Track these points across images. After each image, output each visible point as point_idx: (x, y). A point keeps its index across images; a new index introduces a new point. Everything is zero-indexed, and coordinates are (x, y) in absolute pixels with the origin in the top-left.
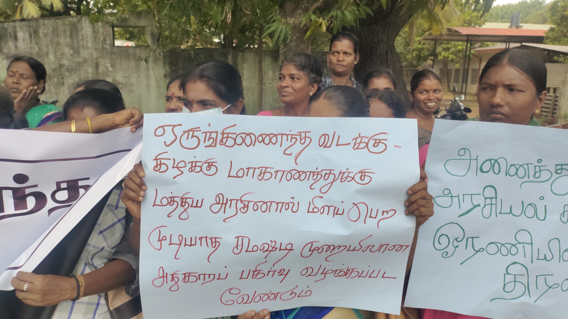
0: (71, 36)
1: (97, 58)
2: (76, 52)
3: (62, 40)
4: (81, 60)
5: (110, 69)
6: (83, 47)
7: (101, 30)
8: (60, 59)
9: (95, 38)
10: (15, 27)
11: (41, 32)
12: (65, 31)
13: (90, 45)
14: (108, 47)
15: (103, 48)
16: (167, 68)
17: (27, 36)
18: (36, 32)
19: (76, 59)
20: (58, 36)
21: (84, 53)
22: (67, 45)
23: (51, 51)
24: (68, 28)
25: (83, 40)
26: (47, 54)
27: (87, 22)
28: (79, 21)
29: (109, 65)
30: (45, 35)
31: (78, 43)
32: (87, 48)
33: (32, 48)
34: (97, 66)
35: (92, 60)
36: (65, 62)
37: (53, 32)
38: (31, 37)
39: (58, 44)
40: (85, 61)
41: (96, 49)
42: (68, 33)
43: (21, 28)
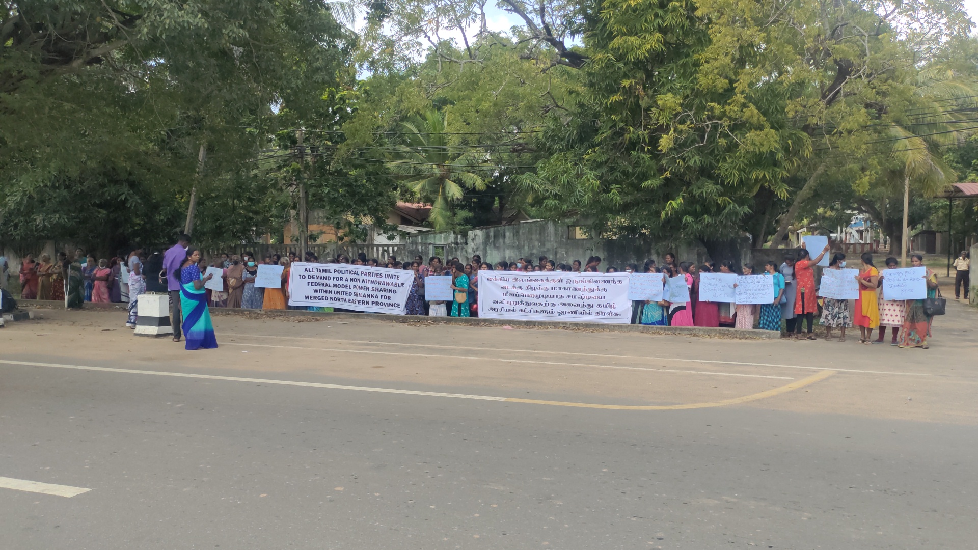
0: (540, 234)
1: (556, 248)
2: (543, 244)
3: (534, 237)
4: (545, 250)
5: (565, 255)
6: (548, 240)
7: (560, 228)
8: (532, 250)
9: (556, 234)
10: (504, 229)
11: (521, 232)
12: (536, 230)
13: (552, 239)
14: (564, 240)
15: (561, 240)
16: (606, 253)
17: (512, 235)
18: (518, 232)
19: (542, 249)
20: (532, 234)
21: (548, 245)
22: (537, 240)
23: (526, 244)
24: (539, 228)
25: (548, 236)
26: (524, 246)
27: (551, 223)
28: (546, 223)
29: (564, 253)
30: (523, 234)
31: (545, 238)
32: (550, 242)
33: (514, 243)
34: (556, 253)
35: (553, 250)
36: (535, 251)
37: (528, 232)
38: (514, 235)
39: (531, 239)
40: (548, 250)
41: (556, 242)
42: (538, 232)
43: (509, 229)
